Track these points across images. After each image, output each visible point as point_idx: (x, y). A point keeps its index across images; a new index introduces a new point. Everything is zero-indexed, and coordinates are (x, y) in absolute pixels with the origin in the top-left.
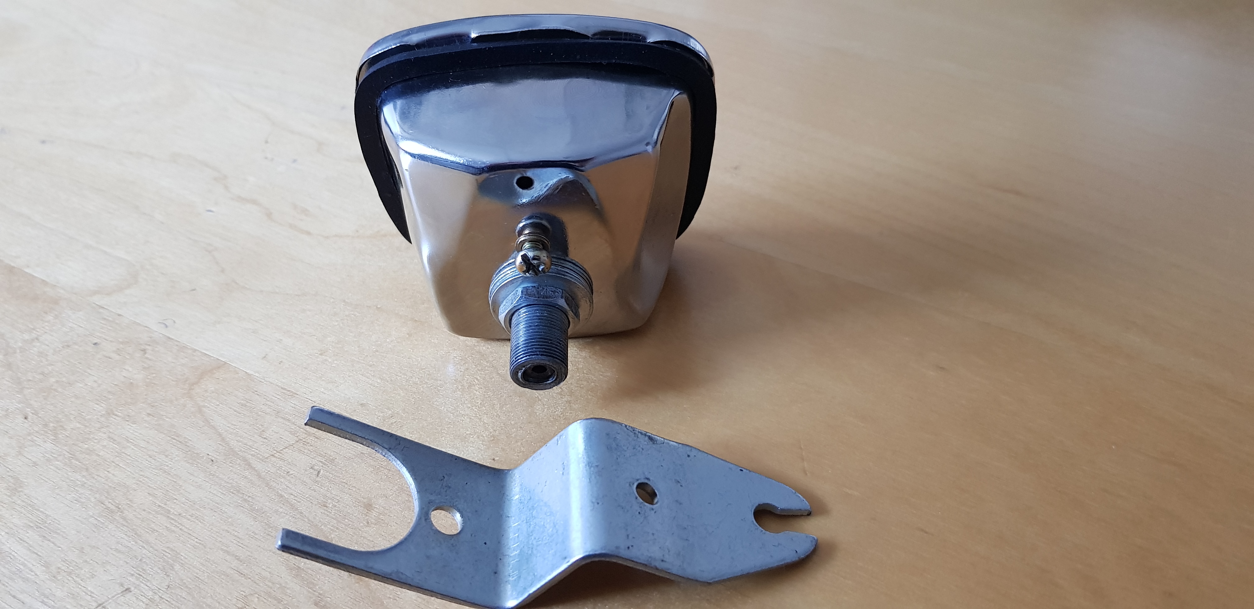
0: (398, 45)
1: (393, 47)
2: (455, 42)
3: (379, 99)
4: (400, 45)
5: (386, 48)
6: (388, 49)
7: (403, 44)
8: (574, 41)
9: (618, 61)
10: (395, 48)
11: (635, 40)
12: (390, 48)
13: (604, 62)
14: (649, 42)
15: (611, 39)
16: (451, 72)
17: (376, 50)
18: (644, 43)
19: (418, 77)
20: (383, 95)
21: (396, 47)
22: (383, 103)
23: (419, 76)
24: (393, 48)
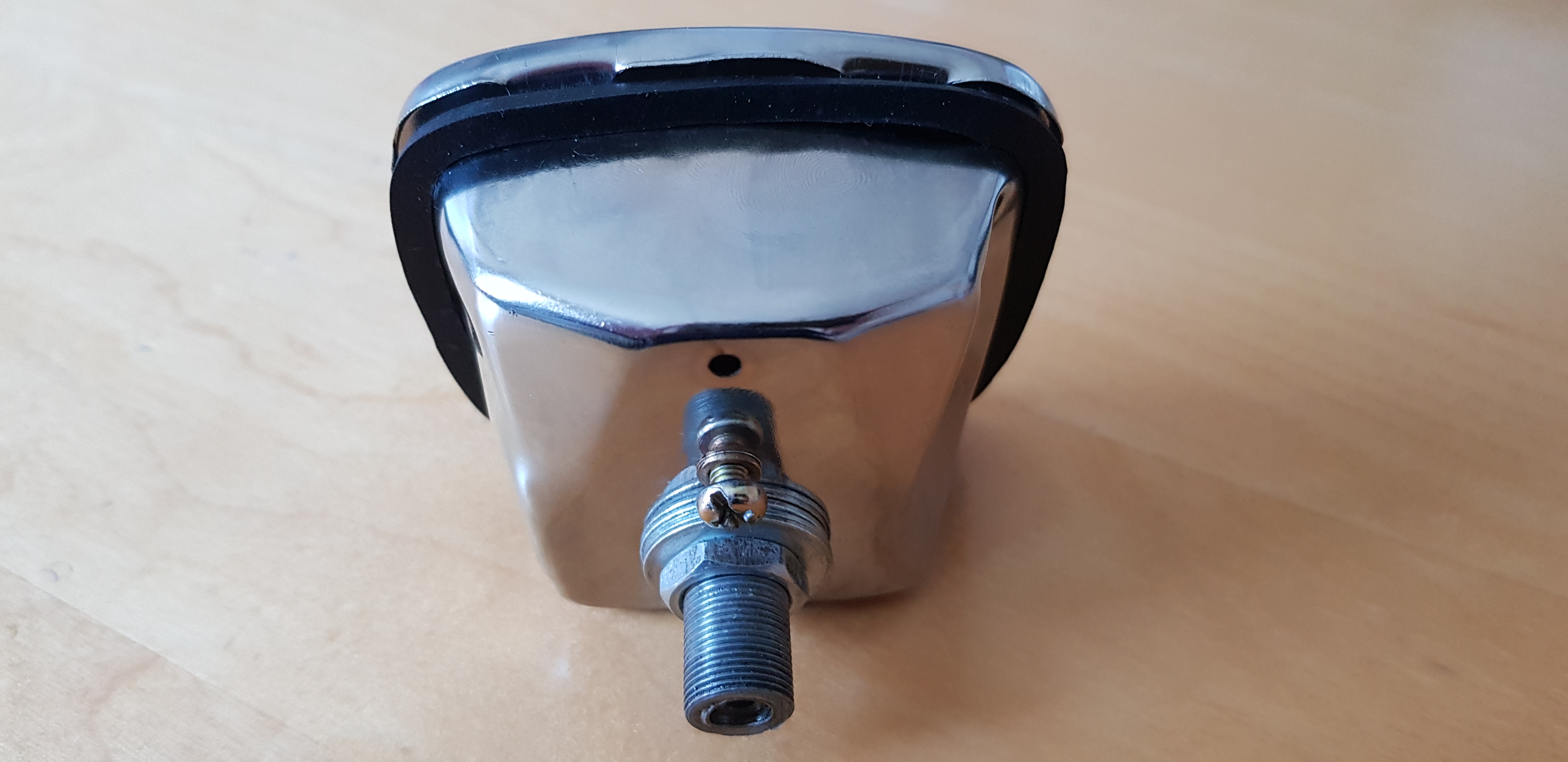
0: (474, 83)
1: (465, 87)
2: (584, 81)
3: (437, 185)
4: (478, 85)
5: (451, 88)
6: (454, 91)
7: (483, 81)
8: (812, 82)
9: (895, 121)
10: (468, 88)
11: (925, 81)
12: (458, 89)
13: (869, 123)
14: (951, 84)
15: (883, 77)
16: (576, 138)
17: (432, 92)
18: (940, 87)
19: (513, 146)
20: (443, 179)
21: (470, 87)
22: (444, 192)
23: (516, 144)
24: (464, 90)
